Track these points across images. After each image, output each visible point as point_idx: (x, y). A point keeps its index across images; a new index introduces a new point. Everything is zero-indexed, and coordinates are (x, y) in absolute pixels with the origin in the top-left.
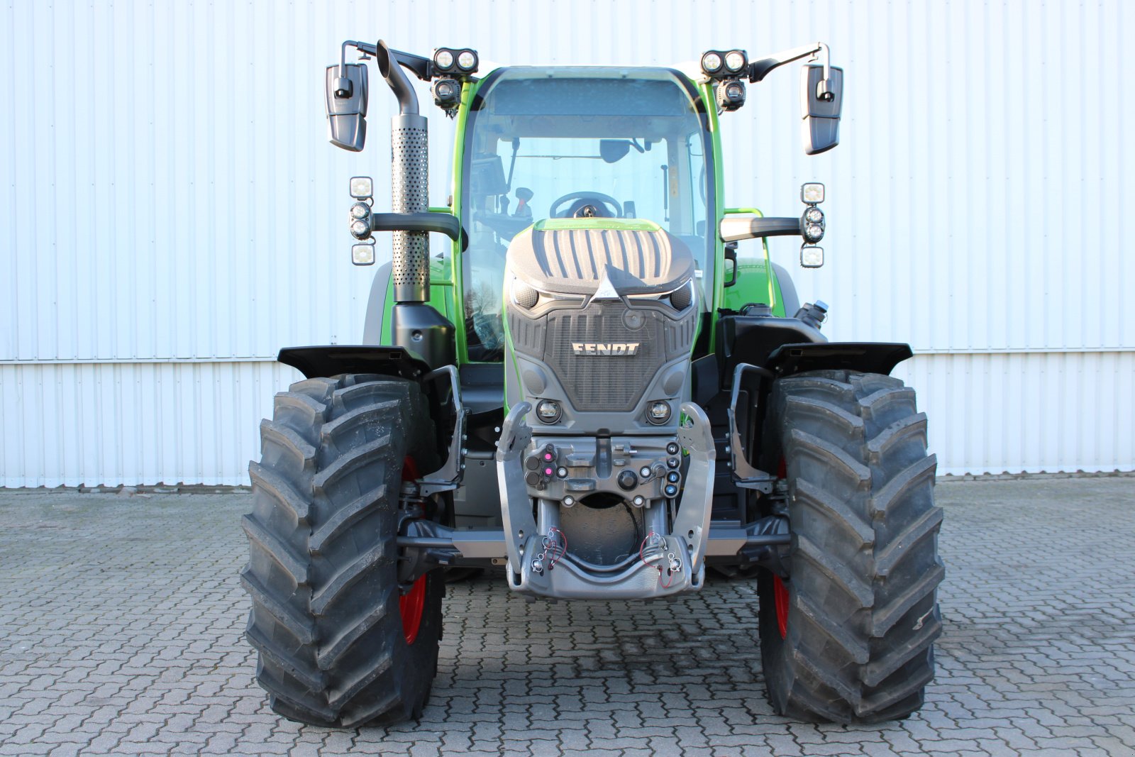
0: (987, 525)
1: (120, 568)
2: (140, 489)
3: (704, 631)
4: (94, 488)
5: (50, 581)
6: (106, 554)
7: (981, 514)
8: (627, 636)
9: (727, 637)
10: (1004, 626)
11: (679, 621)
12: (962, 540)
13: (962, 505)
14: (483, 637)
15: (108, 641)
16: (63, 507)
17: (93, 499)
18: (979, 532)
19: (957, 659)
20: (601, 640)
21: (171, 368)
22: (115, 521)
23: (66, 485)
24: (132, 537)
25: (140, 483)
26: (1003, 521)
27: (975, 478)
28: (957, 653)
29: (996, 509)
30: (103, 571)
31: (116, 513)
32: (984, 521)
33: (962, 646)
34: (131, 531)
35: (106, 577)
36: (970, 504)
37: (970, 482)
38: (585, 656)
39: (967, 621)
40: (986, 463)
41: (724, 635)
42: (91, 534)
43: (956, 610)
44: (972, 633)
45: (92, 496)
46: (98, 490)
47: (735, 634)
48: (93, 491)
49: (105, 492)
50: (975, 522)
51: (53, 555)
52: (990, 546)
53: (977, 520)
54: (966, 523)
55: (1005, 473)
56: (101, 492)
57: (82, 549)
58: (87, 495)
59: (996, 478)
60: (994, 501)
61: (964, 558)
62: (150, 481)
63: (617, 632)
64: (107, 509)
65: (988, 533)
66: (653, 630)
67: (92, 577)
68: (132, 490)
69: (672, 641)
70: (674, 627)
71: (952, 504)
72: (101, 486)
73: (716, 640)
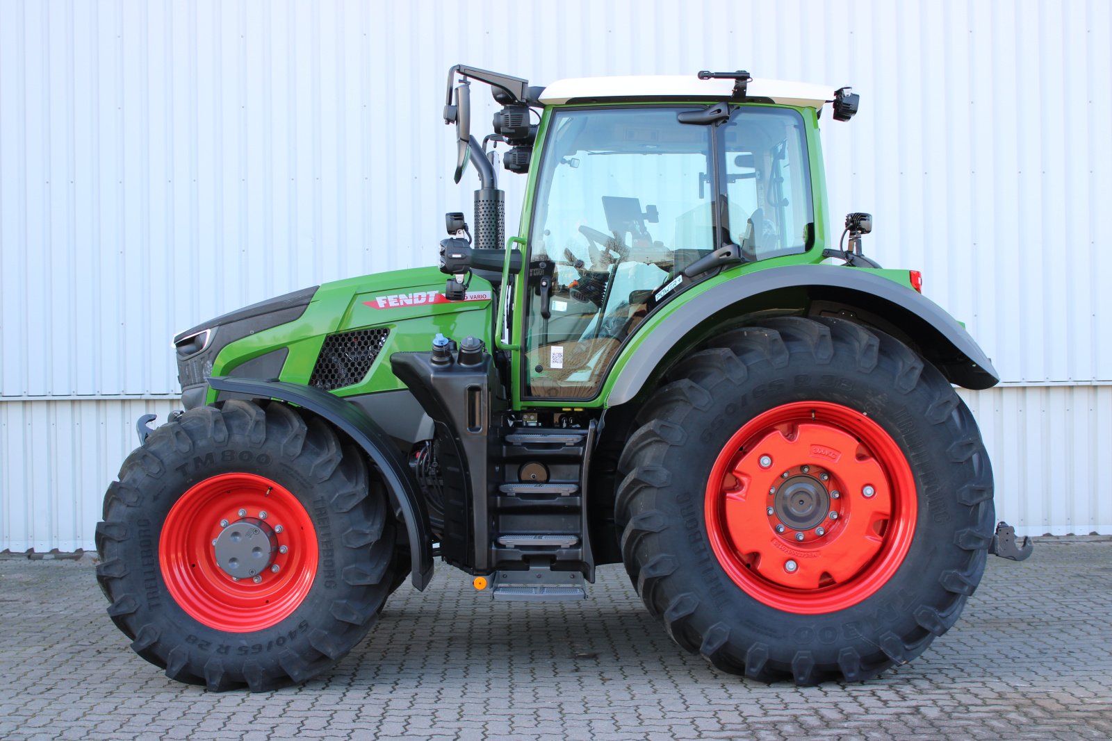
1: (119, 648)
3: (847, 718)
4: (47, 553)
5: (40, 664)
6: (94, 632)
8: (760, 723)
11: (815, 706)
14: (588, 725)
15: (141, 733)
16: (17, 576)
17: (48, 567)
20: (729, 727)
22: (88, 593)
23: (11, 551)
30: (99, 652)
31: (85, 584)
35: (107, 659)
41: (873, 721)
42: (65, 609)
45: (46, 563)
46: (53, 556)
47: (885, 720)
48: (45, 557)
49: (62, 559)
51: (30, 634)
56: (56, 559)
57: (62, 626)
58: (38, 562)
63: (745, 718)
64: (72, 579)
66: (787, 716)
67: (89, 659)
69: (813, 728)
70: (812, 712)
72: (55, 551)
73: (864, 727)
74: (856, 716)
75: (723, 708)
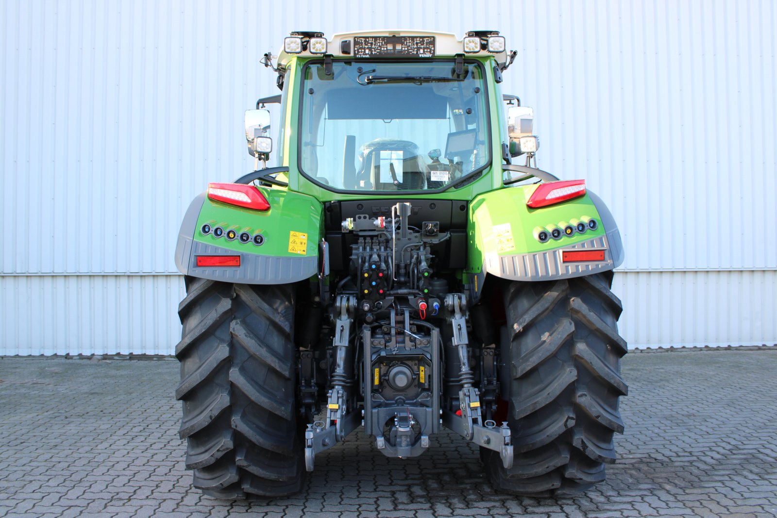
0: (658, 384)
1: (79, 415)
2: (105, 357)
4: (76, 356)
5: (28, 425)
7: (653, 376)
8: (430, 474)
10: (694, 463)
12: (646, 396)
13: (638, 370)
16: (53, 369)
17: (74, 363)
18: (655, 389)
19: (668, 492)
20: (411, 477)
21: (126, 279)
23: (58, 354)
24: (93, 391)
25: (105, 353)
26: (668, 381)
27: (642, 351)
28: (668, 487)
29: (661, 372)
30: (66, 418)
32: (656, 382)
33: (669, 482)
34: (93, 387)
35: (68, 422)
36: (643, 369)
37: (639, 354)
38: (400, 491)
39: (666, 459)
40: (648, 341)
42: (66, 389)
43: (657, 451)
44: (673, 470)
45: (74, 361)
46: (78, 358)
48: (74, 358)
49: (83, 359)
50: (650, 382)
51: (36, 405)
52: (665, 400)
53: (651, 381)
54: (644, 383)
55: (660, 348)
56: (80, 359)
57: (57, 400)
58: (70, 361)
59: (655, 351)
60: (658, 367)
61: (650, 409)
62: (112, 352)
63: (422, 470)
64: (81, 371)
65: (661, 390)
67: (58, 423)
68: (100, 357)
71: (631, 369)
72: (80, 355)
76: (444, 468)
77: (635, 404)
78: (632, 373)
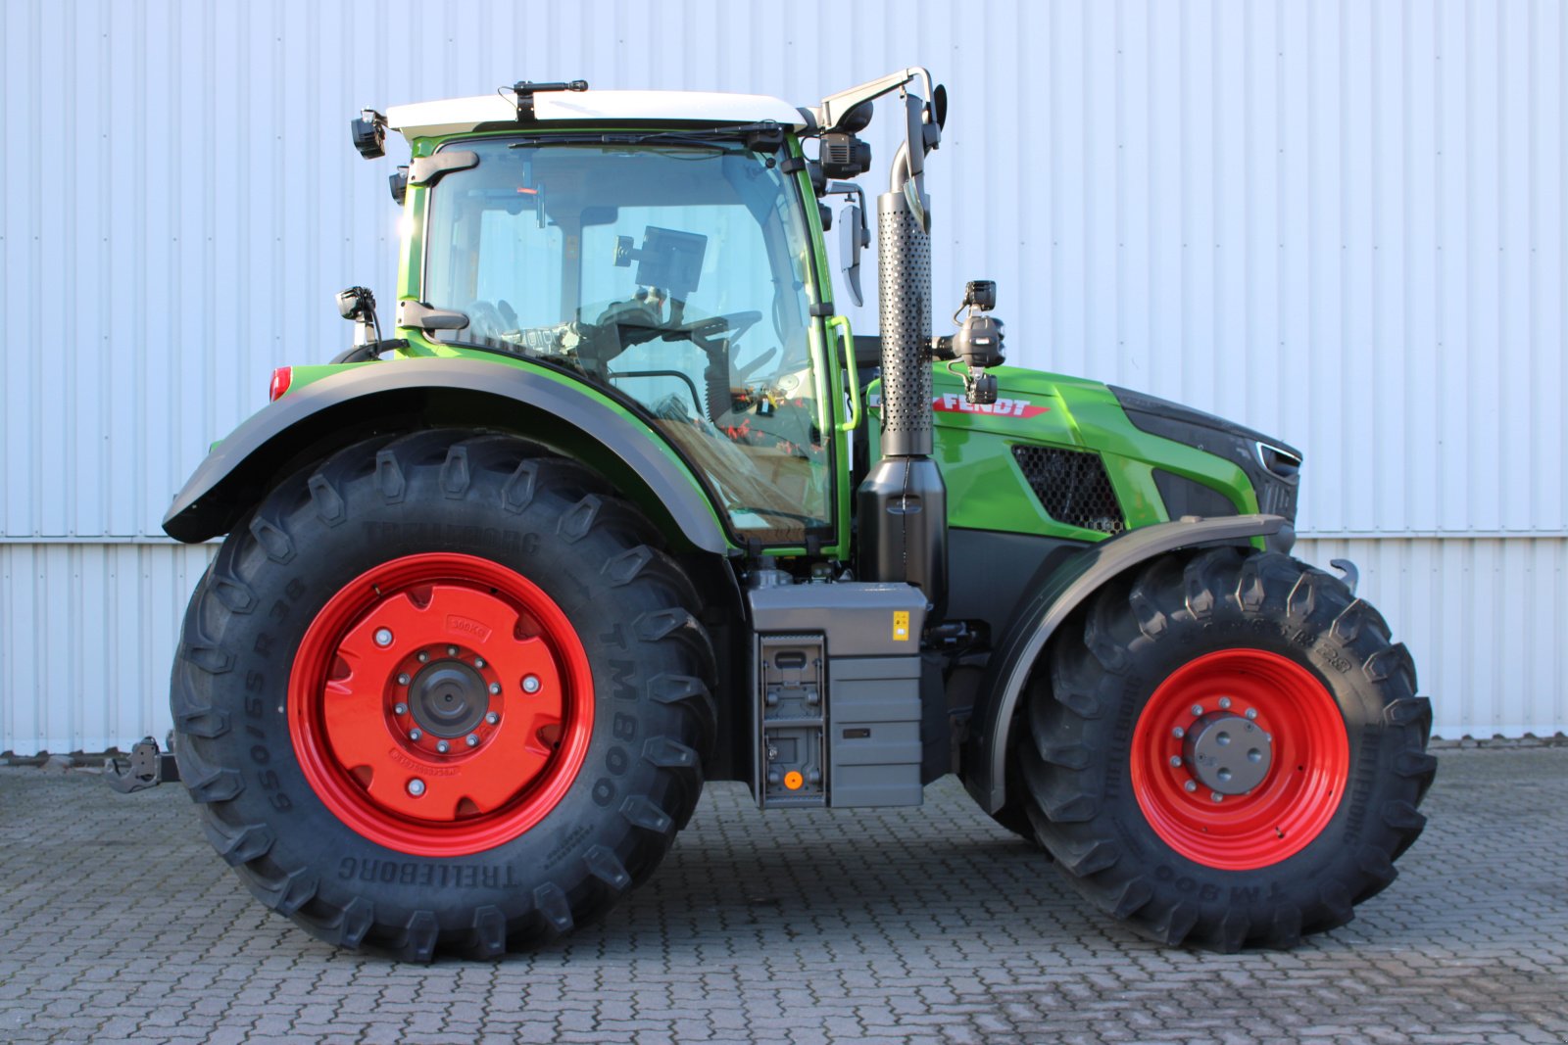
0: (1523, 819)
3: (1129, 985)
7: (1509, 802)
8: (1008, 993)
9: (1165, 993)
12: (1490, 844)
13: (1471, 788)
18: (1514, 830)
19: (1543, 1027)
20: (967, 999)
25: (77, 749)
26: (1547, 812)
27: (1480, 744)
28: (1540, 1018)
29: (1531, 794)
32: (1518, 814)
33: (1544, 1008)
36: (1484, 786)
37: (1471, 751)
38: (952, 1024)
39: (1541, 970)
40: (1498, 718)
41: (1161, 990)
43: (1518, 953)
44: (1553, 988)
46: (5, 761)
50: (1502, 814)
52: (1540, 852)
53: (1504, 811)
54: (1487, 815)
55: (1529, 736)
59: (1514, 743)
60: (1522, 781)
61: (1504, 871)
63: (988, 987)
65: (1530, 832)
66: (1044, 983)
69: (1082, 1000)
71: (1454, 786)
72: (8, 754)
73: (1150, 999)
74: (1138, 983)
75: (958, 973)
76: (1037, 983)
77: (1464, 861)
78: (1455, 793)
